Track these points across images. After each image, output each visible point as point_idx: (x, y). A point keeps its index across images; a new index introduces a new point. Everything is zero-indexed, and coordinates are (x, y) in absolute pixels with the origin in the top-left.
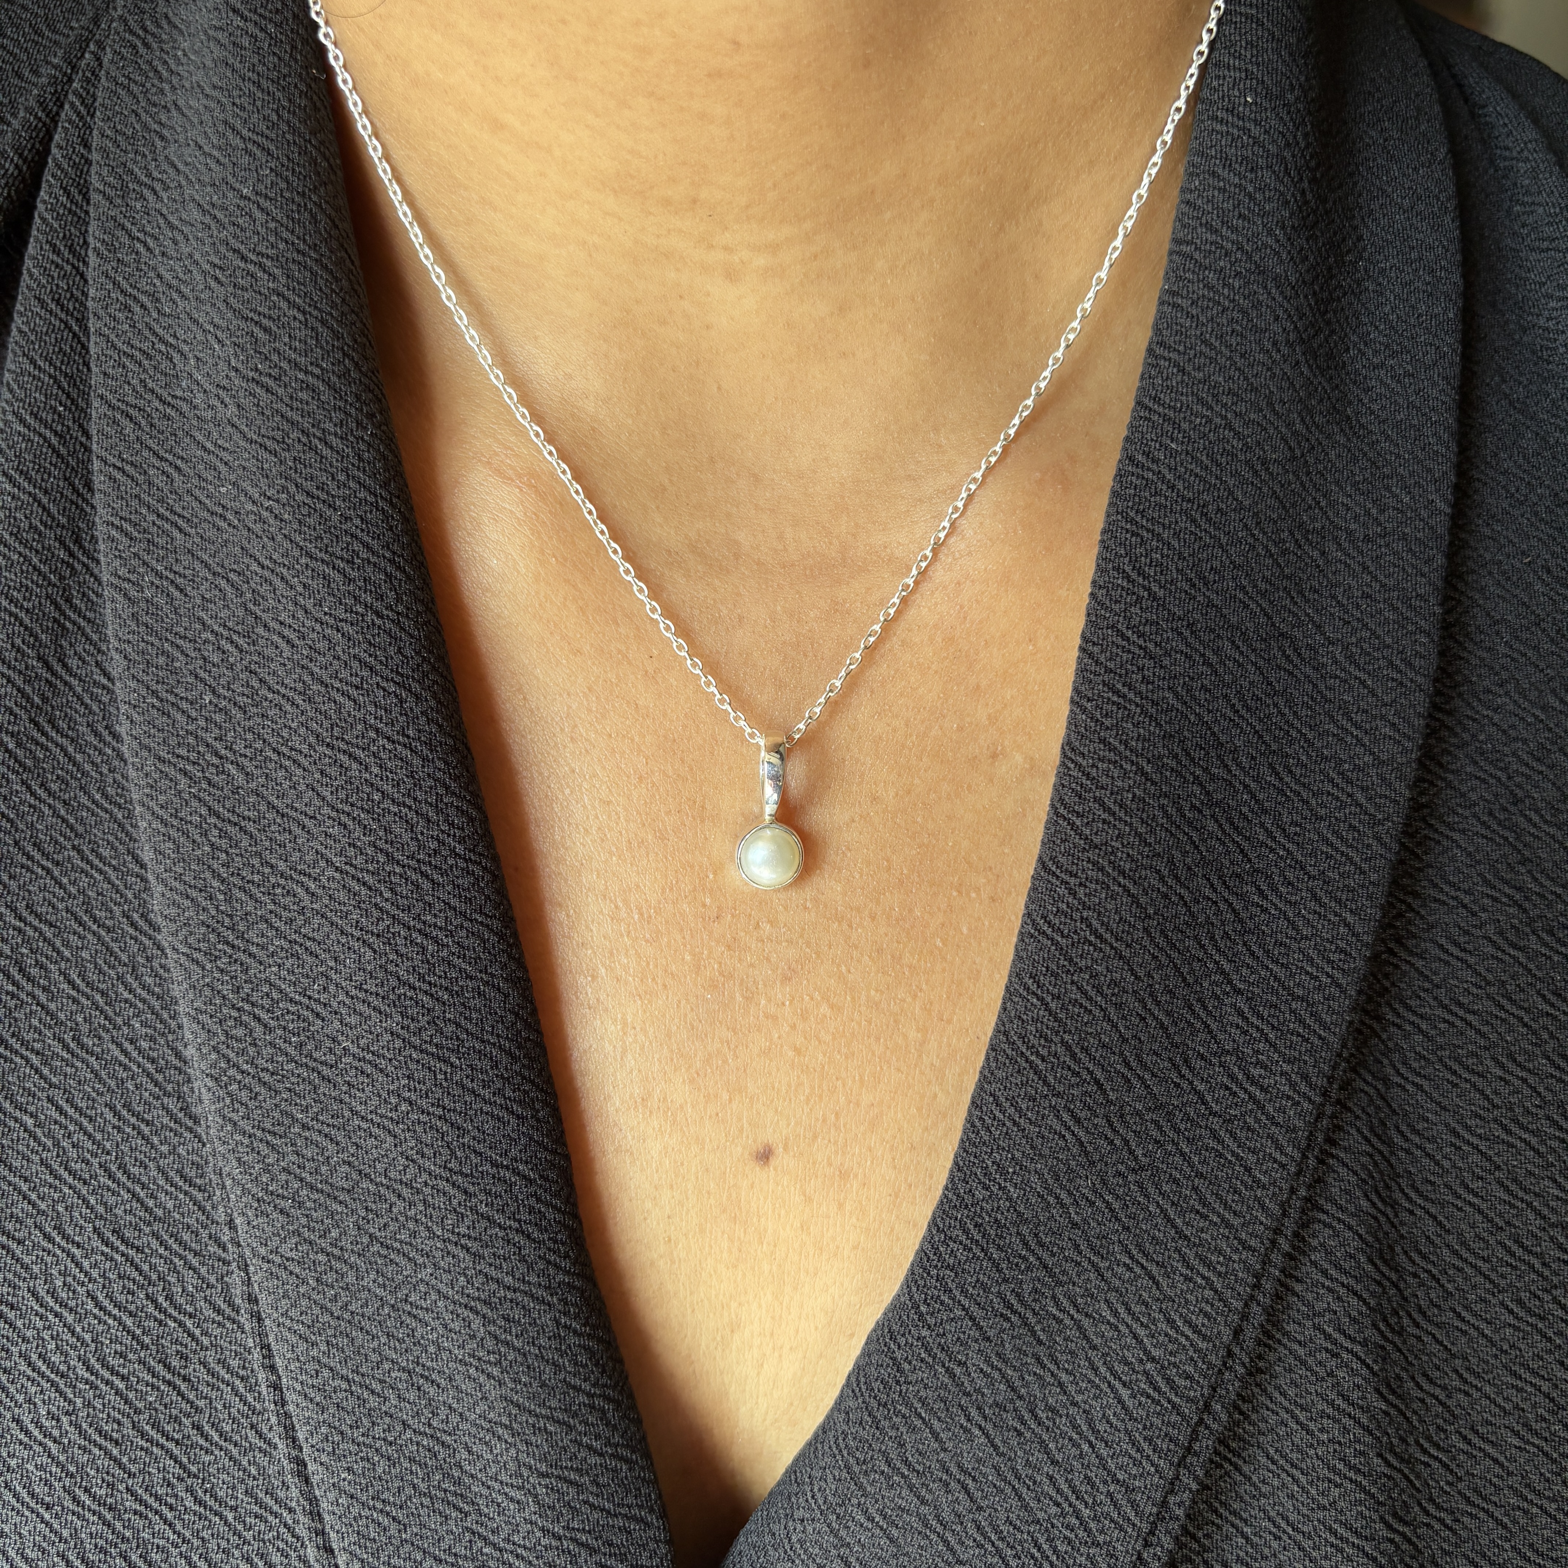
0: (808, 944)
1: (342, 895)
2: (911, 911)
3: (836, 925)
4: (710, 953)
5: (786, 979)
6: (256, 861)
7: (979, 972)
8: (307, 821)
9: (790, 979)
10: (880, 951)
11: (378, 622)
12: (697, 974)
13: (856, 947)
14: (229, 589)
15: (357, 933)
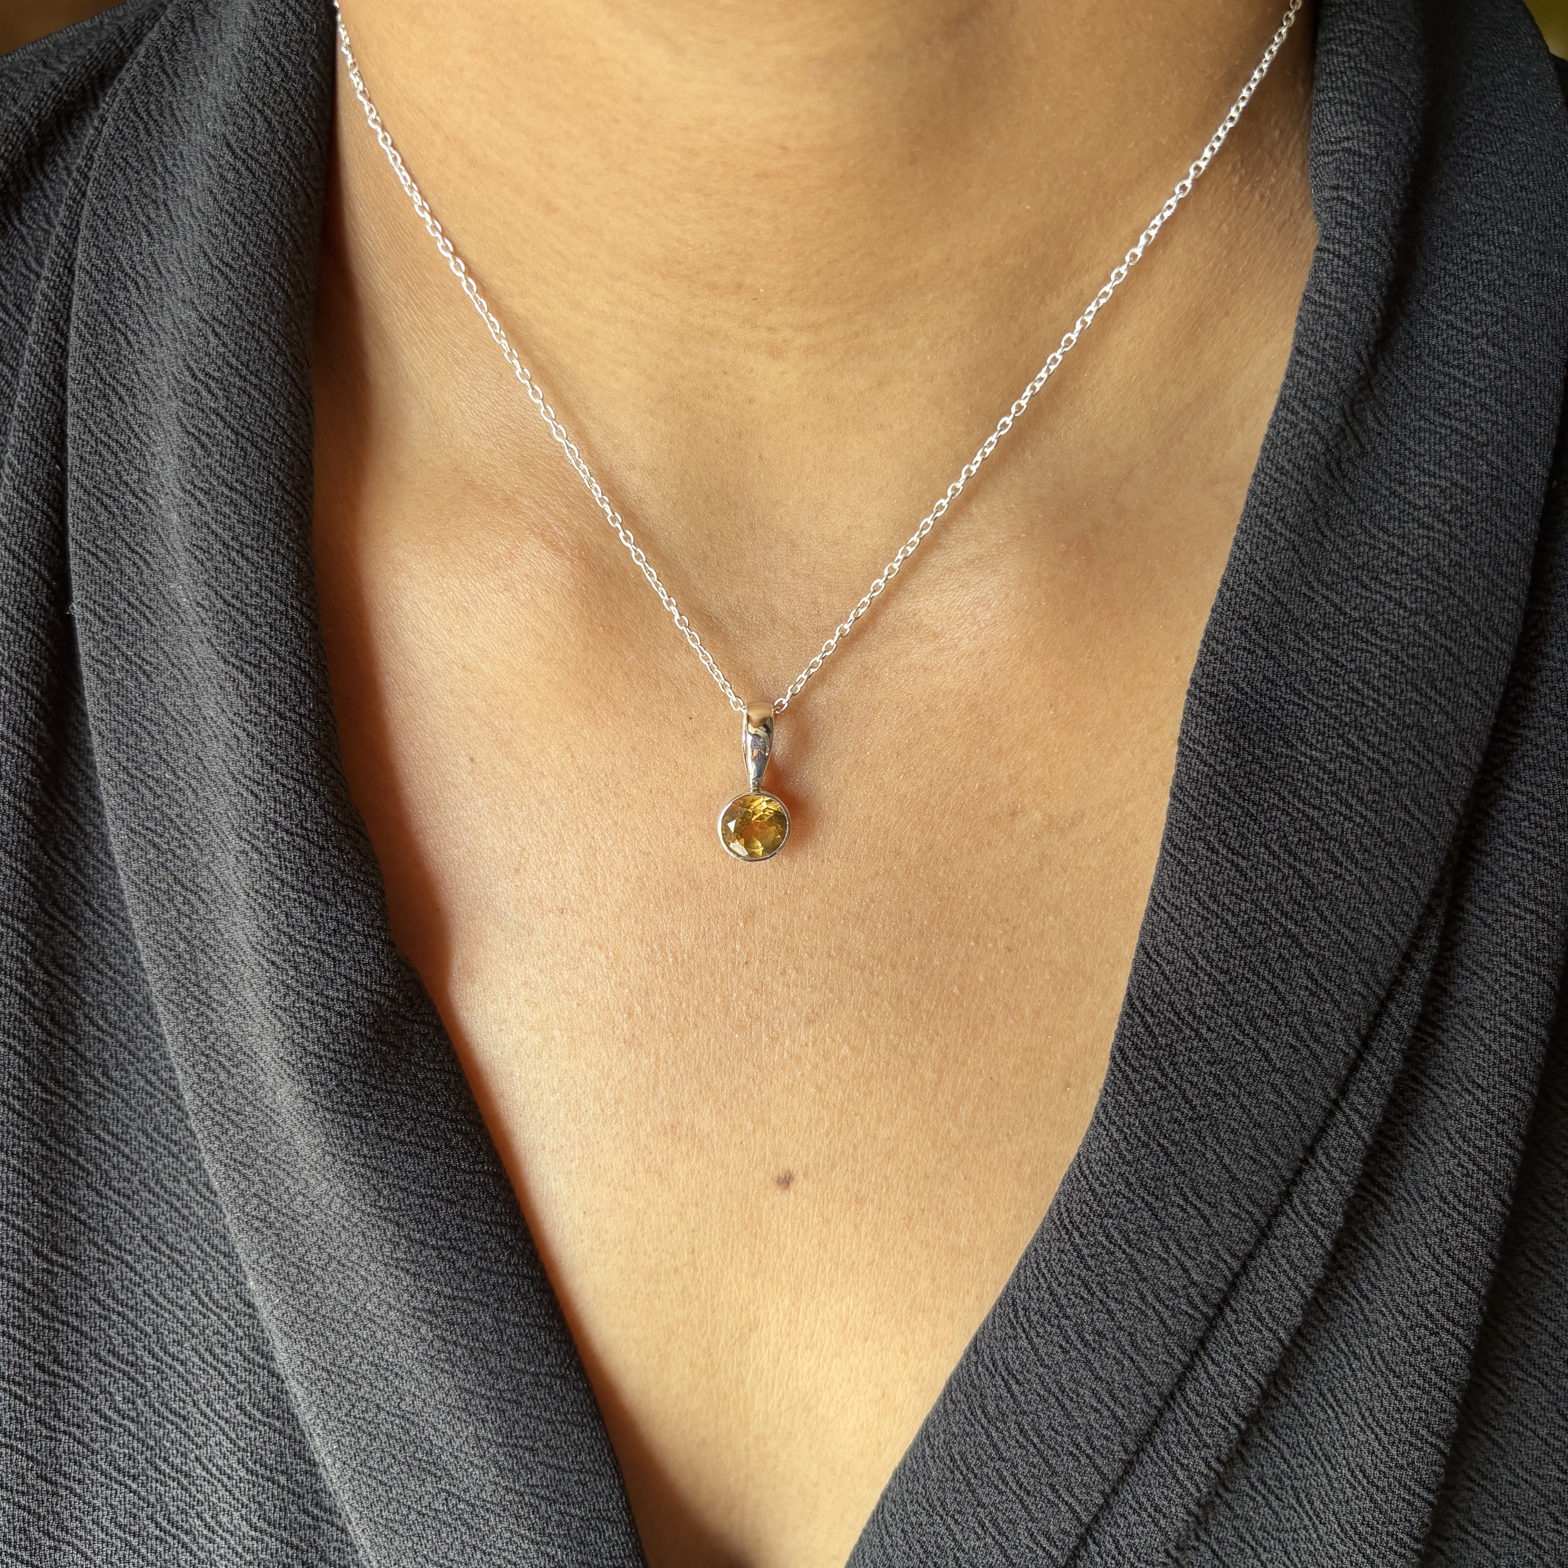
0: (831, 990)
2: (930, 960)
3: (858, 973)
4: (738, 996)
5: (809, 1022)
7: (993, 1017)
9: (814, 1022)
10: (899, 997)
11: (281, 723)
12: (726, 1015)
13: (877, 994)
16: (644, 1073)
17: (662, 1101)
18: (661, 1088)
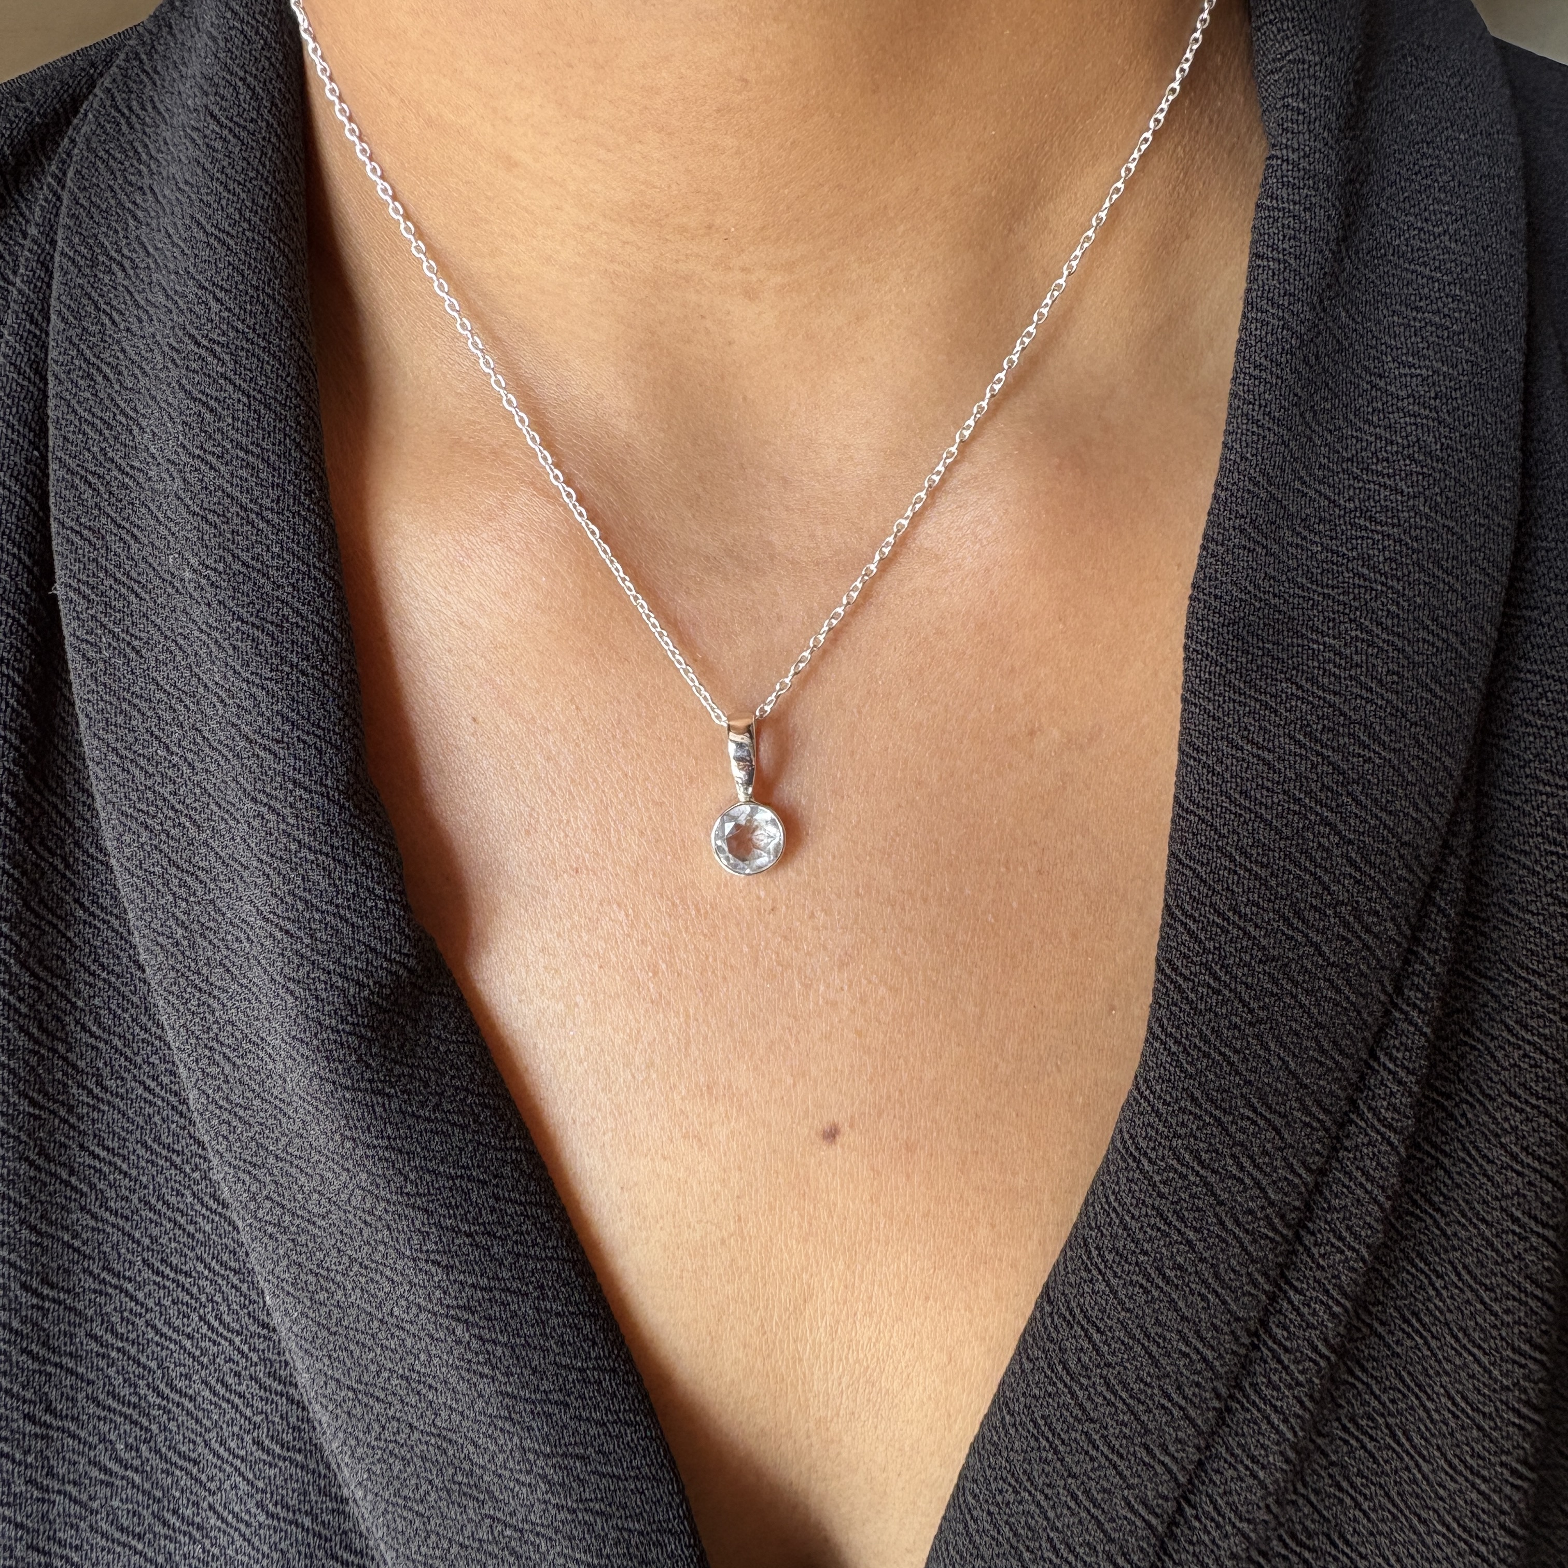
0: (863, 930)
3: (889, 909)
12: (755, 965)
13: (910, 930)
16: (674, 1033)
17: (695, 1062)
18: (693, 1047)
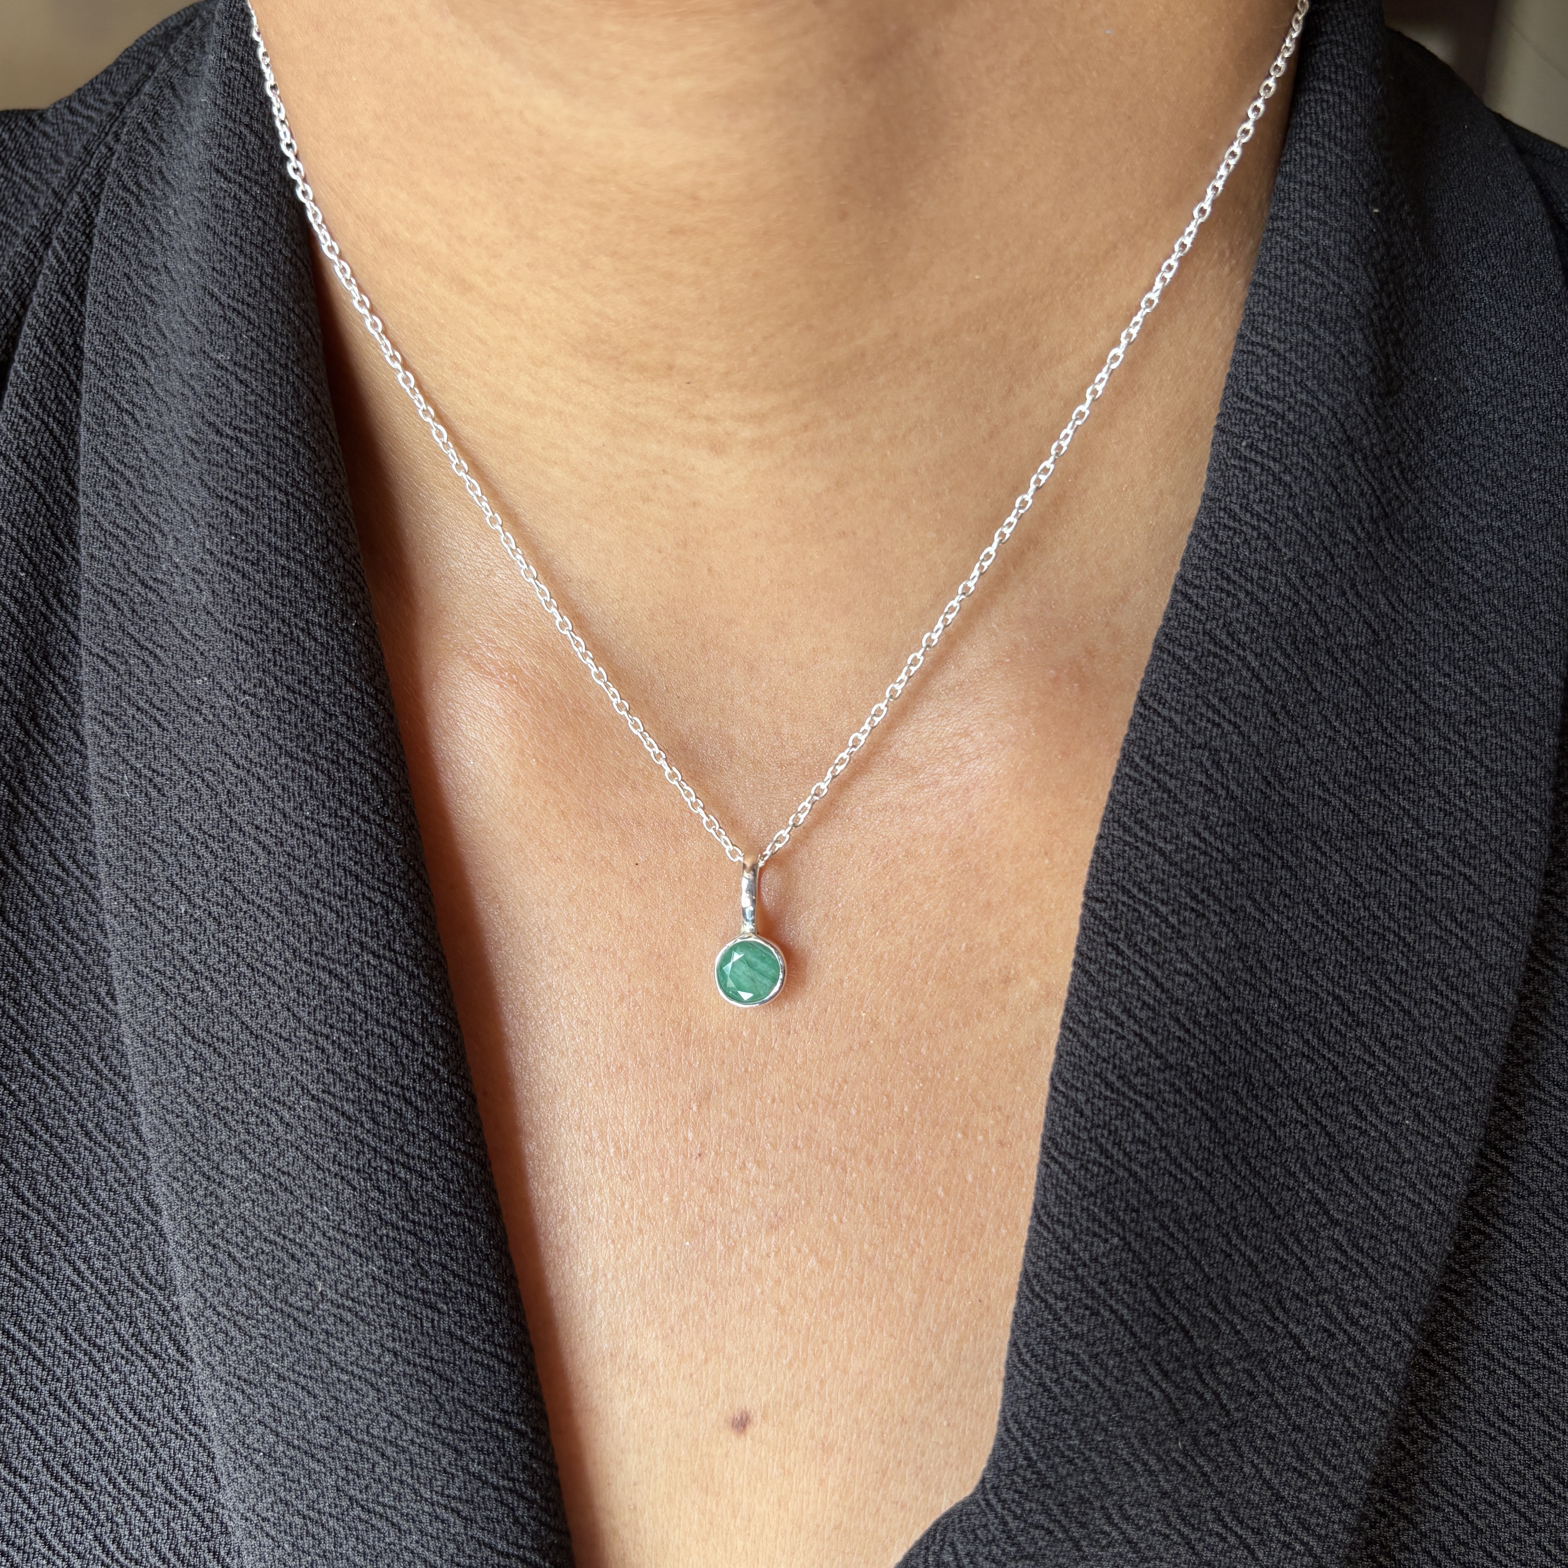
0: (798, 1189)
1: (319, 1126)
2: (911, 1154)
3: (828, 1168)
5: (771, 1228)
6: (229, 1086)
7: (983, 1226)
8: (282, 1044)
9: (777, 1228)
12: (676, 1218)
13: (850, 1195)
14: (204, 790)
15: (335, 1168)
18: (599, 1307)
